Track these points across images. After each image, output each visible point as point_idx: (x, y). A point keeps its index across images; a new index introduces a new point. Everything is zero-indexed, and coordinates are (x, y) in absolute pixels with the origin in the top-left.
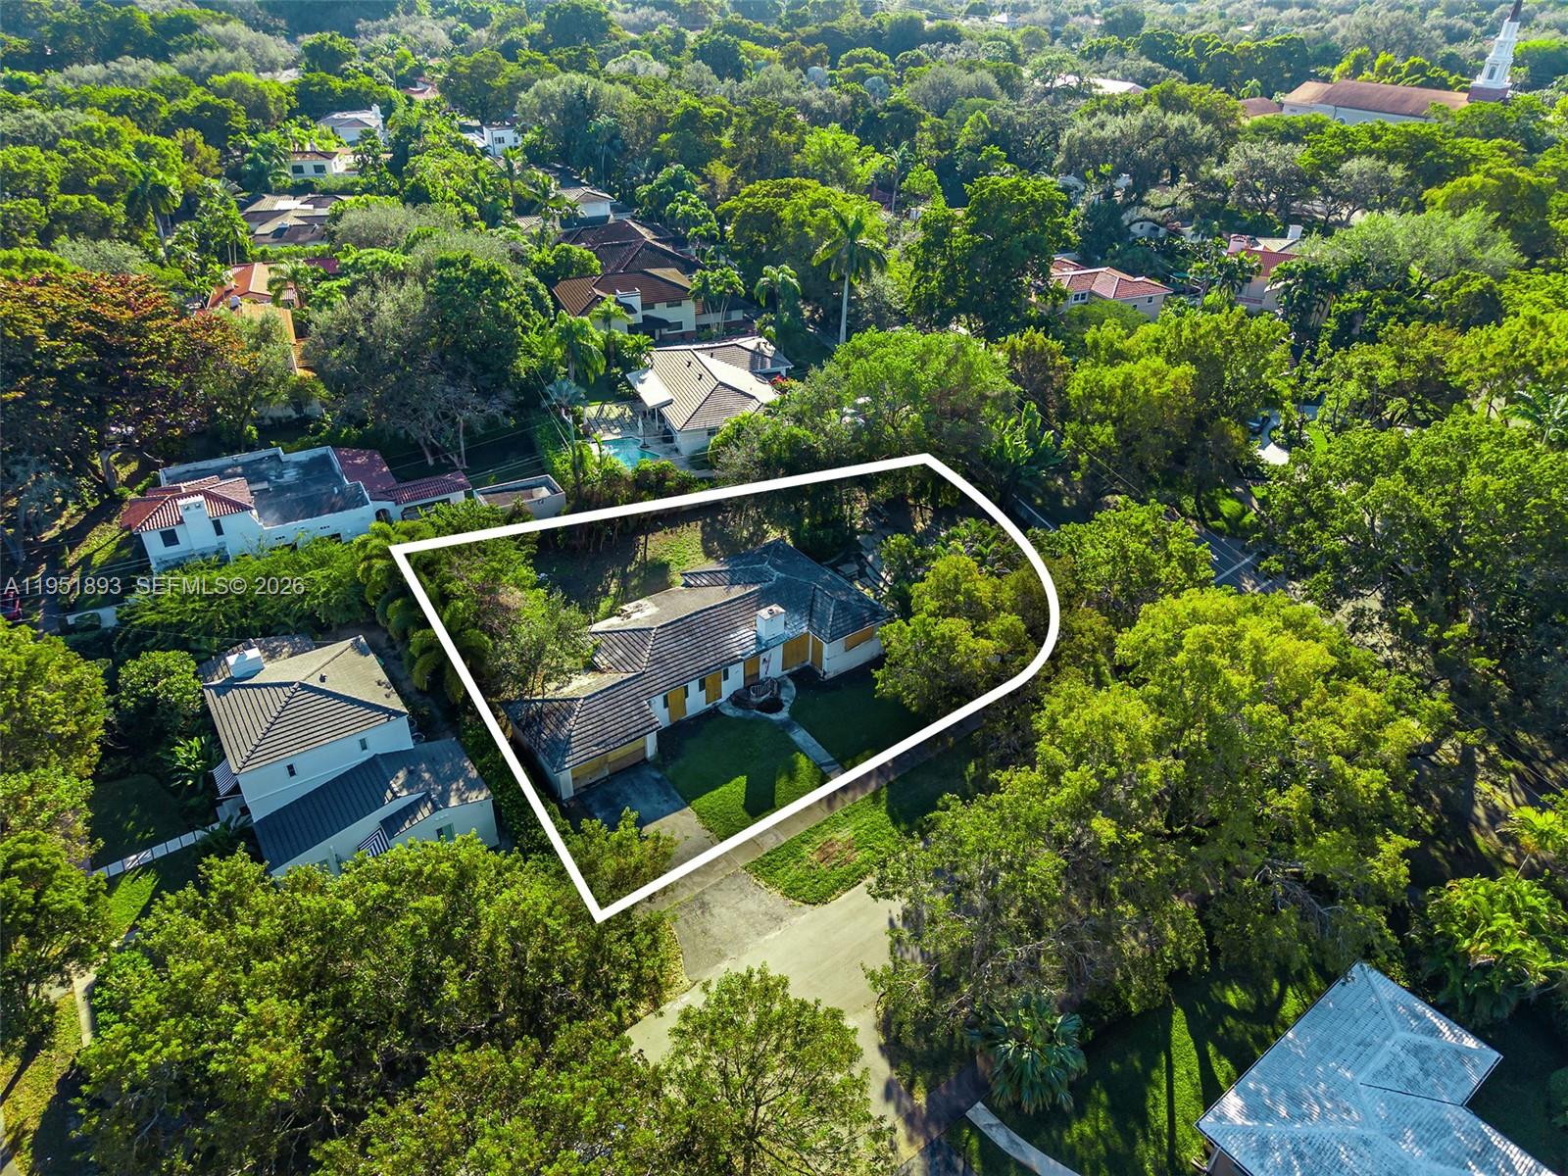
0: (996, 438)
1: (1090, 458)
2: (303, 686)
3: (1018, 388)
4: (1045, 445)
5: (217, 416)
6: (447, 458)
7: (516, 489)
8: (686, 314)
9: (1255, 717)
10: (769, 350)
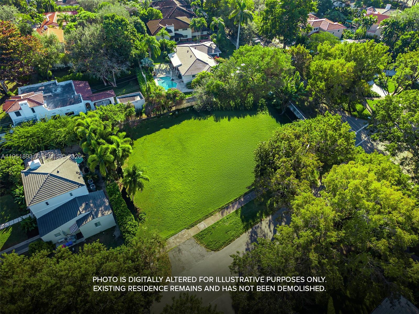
0: (285, 84)
1: (316, 93)
2: (51, 175)
3: (294, 67)
4: (301, 86)
5: (39, 68)
6: (110, 83)
7: (130, 97)
8: (189, 33)
9: (374, 220)
10: (214, 46)
